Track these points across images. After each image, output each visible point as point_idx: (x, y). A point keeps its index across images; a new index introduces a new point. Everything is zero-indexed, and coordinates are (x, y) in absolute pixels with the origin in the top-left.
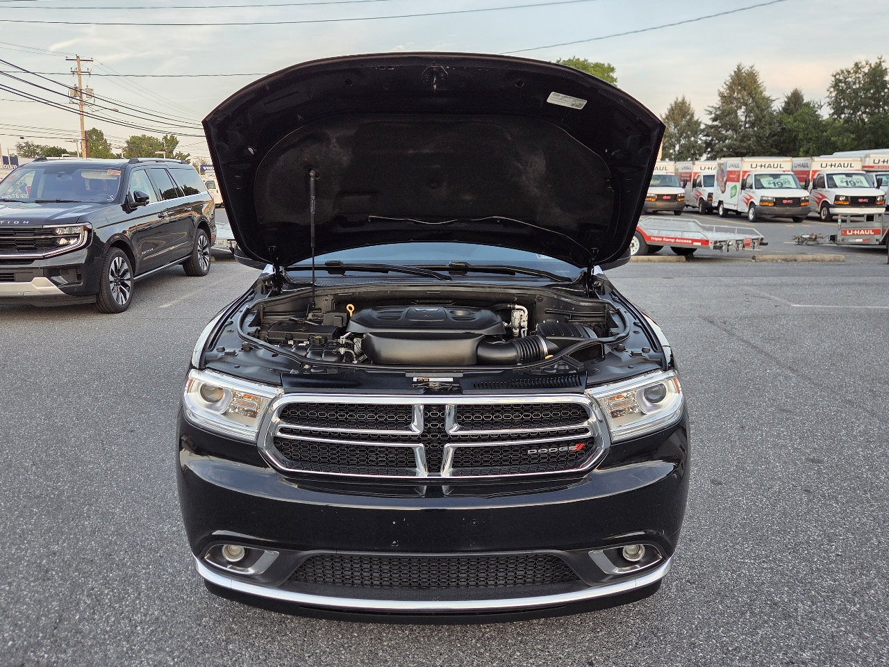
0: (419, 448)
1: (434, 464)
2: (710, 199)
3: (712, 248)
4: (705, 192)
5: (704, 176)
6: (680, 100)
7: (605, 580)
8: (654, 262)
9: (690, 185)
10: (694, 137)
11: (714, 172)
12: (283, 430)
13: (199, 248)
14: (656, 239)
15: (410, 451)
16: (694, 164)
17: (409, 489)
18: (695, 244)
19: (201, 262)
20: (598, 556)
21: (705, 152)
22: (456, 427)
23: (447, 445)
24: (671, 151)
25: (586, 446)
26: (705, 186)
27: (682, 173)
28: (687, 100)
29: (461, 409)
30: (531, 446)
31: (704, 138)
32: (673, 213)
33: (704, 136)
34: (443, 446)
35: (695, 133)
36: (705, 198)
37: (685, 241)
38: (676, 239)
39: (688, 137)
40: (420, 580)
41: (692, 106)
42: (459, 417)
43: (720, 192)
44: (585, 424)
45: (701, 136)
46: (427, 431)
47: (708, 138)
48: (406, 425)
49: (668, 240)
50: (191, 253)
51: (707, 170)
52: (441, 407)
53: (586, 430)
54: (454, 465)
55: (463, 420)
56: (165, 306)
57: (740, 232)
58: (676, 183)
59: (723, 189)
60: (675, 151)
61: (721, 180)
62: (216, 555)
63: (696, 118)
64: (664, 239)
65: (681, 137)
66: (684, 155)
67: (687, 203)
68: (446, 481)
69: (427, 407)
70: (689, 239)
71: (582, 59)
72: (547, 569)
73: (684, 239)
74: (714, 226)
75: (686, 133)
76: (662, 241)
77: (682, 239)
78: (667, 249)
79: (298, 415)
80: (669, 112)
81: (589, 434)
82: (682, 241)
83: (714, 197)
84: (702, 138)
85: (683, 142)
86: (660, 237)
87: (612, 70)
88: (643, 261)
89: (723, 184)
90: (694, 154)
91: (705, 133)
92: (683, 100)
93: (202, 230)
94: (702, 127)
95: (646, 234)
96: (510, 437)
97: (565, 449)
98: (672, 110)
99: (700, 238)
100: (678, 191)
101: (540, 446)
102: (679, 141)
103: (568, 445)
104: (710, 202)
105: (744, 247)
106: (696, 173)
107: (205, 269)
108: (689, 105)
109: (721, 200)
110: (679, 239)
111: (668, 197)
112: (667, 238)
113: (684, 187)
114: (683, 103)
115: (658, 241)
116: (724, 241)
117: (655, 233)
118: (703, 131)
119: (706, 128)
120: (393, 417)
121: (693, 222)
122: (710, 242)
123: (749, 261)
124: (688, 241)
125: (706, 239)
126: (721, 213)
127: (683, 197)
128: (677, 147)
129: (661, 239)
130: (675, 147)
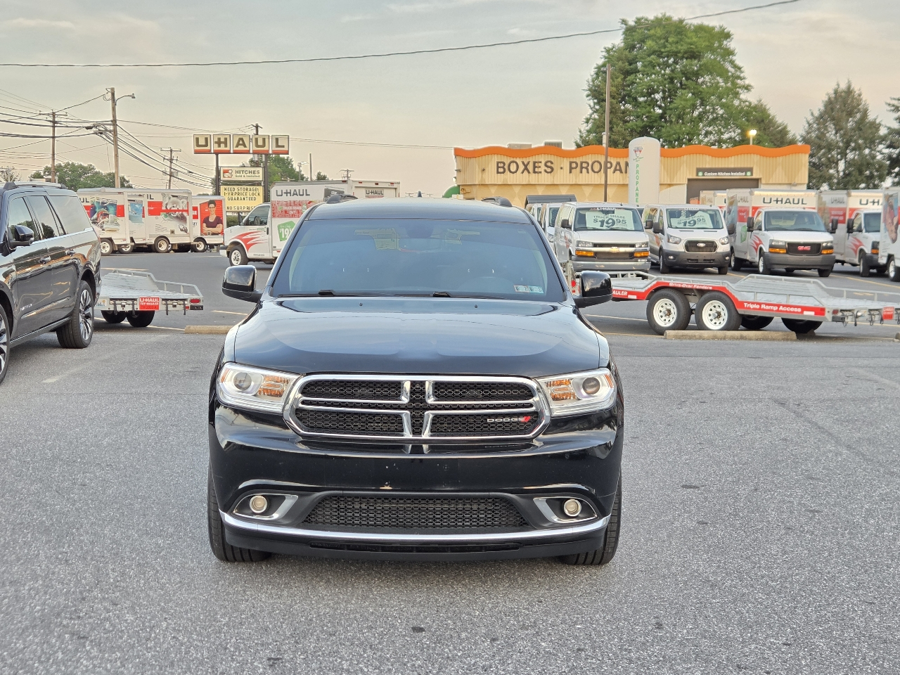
0: (406, 415)
1: (417, 429)
2: (875, 251)
3: (830, 319)
4: (867, 240)
5: (866, 215)
6: (843, 86)
7: (546, 525)
8: (750, 339)
9: (842, 228)
10: (870, 148)
11: (878, 209)
12: (303, 402)
13: (81, 308)
14: (752, 306)
15: (398, 417)
16: (849, 195)
17: (398, 447)
18: (806, 313)
19: (82, 326)
20: (541, 503)
21: (889, 173)
22: (432, 399)
23: (426, 412)
24: (832, 171)
25: (532, 419)
26: (867, 231)
27: (831, 209)
28: (856, 87)
29: (437, 386)
30: (490, 416)
31: (886, 151)
32: (816, 272)
33: (889, 147)
34: (424, 413)
35: (872, 142)
36: (868, 250)
37: (792, 309)
38: (778, 306)
39: (858, 148)
40: (405, 520)
41: (864, 97)
42: (436, 392)
43: (889, 241)
44: (531, 401)
45: (881, 147)
46: (412, 401)
47: (891, 150)
48: (397, 397)
49: (768, 307)
50: (70, 315)
51: (870, 205)
52: (422, 383)
53: (531, 405)
54: (431, 431)
55: (439, 394)
56: (49, 381)
57: (881, 298)
58: (819, 224)
59: (893, 235)
60: (838, 172)
61: (890, 221)
62: (244, 507)
63: (871, 117)
64: (763, 306)
65: (847, 148)
66: (853, 178)
67: (838, 257)
68: (426, 441)
69: (413, 383)
70: (798, 307)
71: (675, 18)
72: (503, 514)
73: (791, 306)
74: (845, 289)
75: (856, 142)
76: (760, 309)
77: (787, 306)
78: (777, 321)
79: (316, 391)
80: (826, 106)
81: (533, 409)
82: (788, 309)
83: (881, 247)
84: (882, 152)
85: (850, 156)
86: (757, 304)
87: (728, 36)
88: (733, 338)
89: (893, 228)
90: (871, 177)
91: (888, 142)
92: (849, 87)
93: (85, 283)
94: (883, 131)
95: (736, 300)
96: (473, 407)
97: (516, 419)
98: (830, 105)
99: (812, 306)
100: (823, 238)
101: (496, 416)
102: (844, 155)
103: (518, 417)
104: (875, 257)
105: (882, 320)
106: (852, 210)
107: (87, 338)
108: (860, 95)
109: (891, 253)
110: (784, 306)
111: (808, 248)
112: (766, 304)
113: (833, 231)
114: (849, 91)
115: (754, 309)
116: (850, 311)
117: (749, 297)
118: (883, 139)
119: (889, 134)
120: (387, 391)
121: (814, 282)
122: (827, 310)
123: (890, 341)
124: (796, 310)
125: (821, 306)
126: (892, 274)
127: (831, 248)
128: (842, 165)
129: (758, 307)
130: (837, 164)
